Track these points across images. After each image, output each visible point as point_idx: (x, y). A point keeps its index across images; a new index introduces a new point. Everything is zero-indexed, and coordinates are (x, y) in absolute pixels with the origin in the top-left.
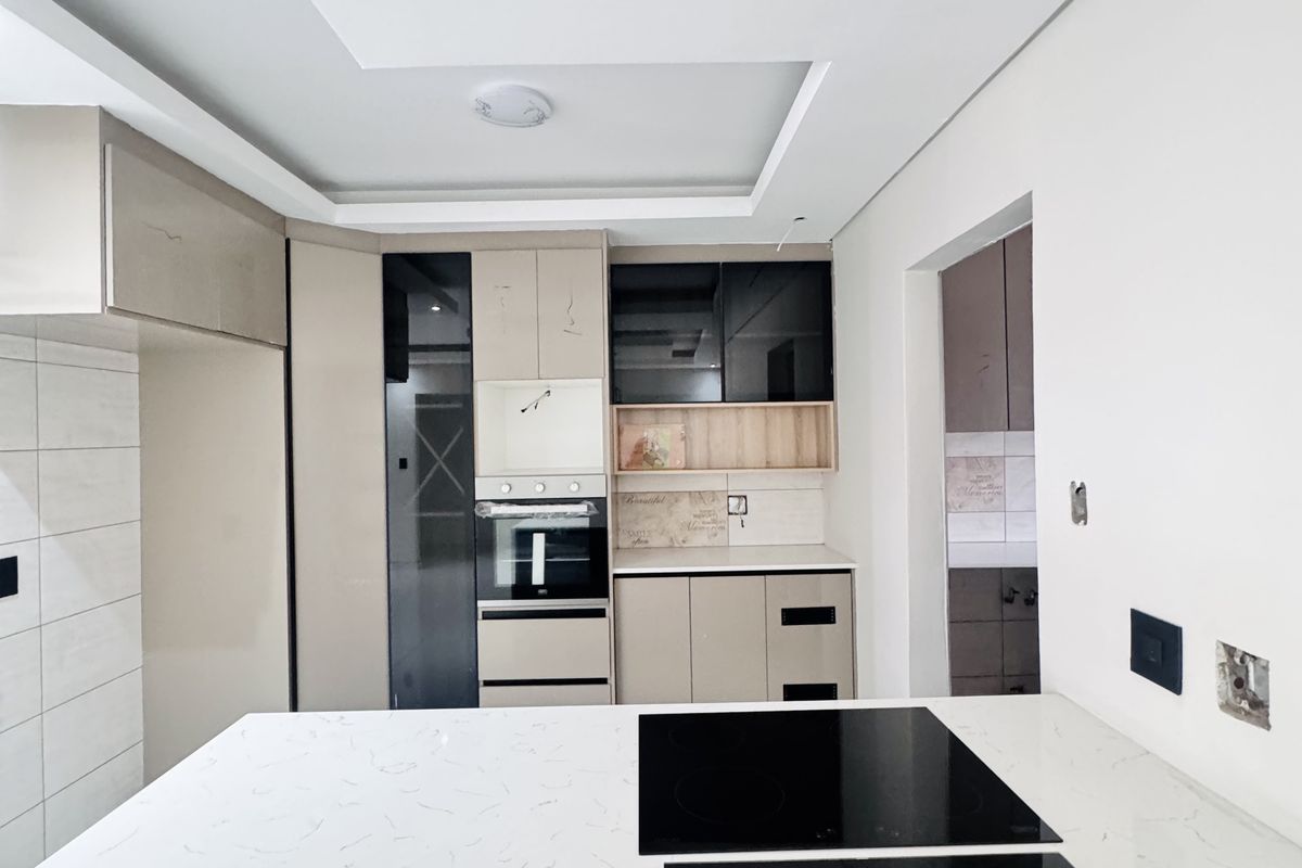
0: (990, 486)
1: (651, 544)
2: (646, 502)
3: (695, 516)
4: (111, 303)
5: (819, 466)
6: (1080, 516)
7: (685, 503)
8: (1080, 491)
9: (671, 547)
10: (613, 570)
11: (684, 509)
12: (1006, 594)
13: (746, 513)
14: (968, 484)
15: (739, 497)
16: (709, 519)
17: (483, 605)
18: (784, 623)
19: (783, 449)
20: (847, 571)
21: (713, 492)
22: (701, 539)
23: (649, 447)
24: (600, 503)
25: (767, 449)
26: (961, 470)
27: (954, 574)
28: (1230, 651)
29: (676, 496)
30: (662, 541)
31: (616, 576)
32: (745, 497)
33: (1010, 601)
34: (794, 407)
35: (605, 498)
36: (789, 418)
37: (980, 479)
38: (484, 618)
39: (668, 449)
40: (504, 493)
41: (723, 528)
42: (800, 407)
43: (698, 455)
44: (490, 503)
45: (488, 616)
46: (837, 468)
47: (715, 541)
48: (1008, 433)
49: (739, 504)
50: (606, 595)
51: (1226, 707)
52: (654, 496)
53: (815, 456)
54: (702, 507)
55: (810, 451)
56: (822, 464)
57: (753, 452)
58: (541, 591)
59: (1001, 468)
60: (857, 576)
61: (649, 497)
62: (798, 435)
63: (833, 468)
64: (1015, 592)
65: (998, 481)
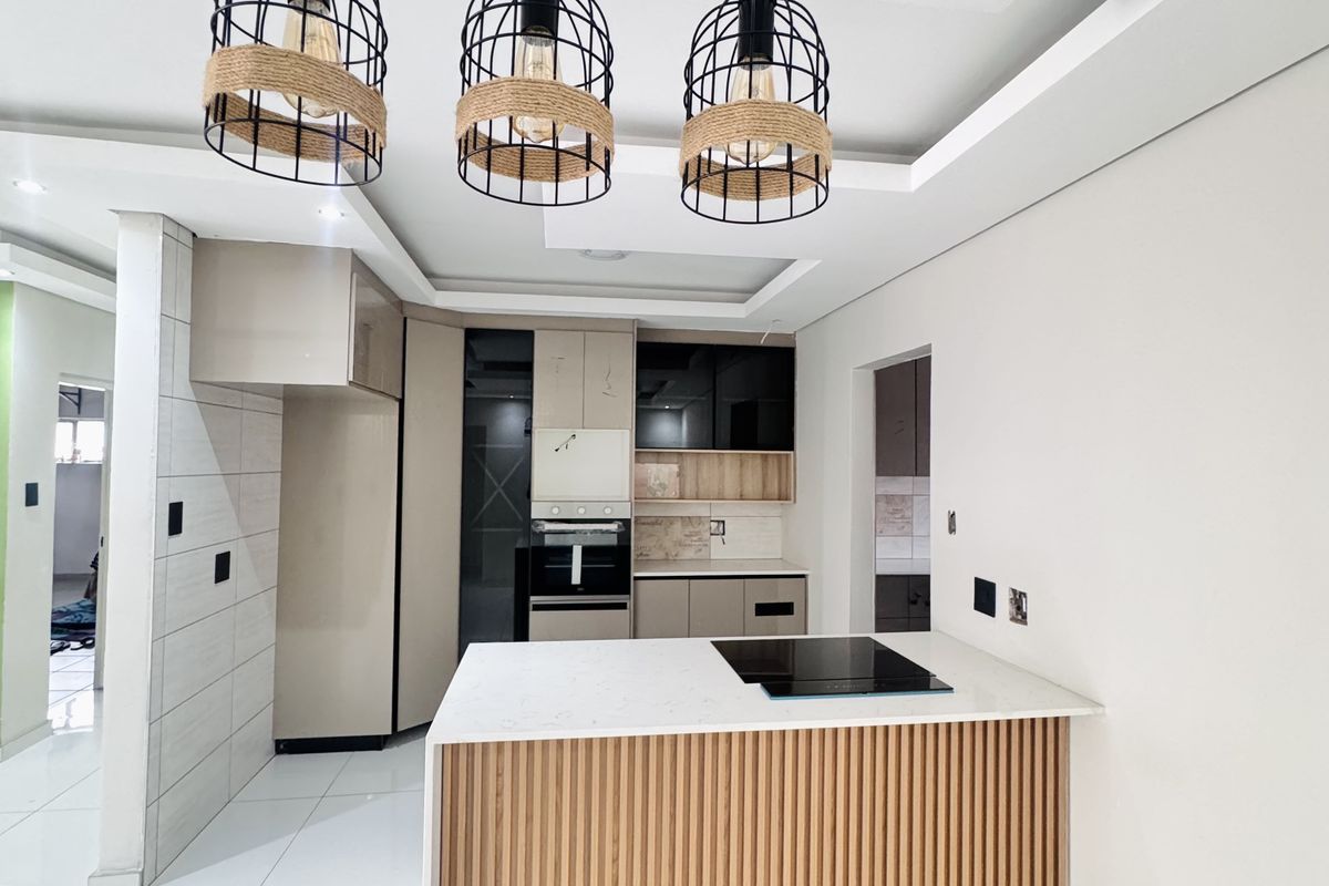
0: (903, 517)
1: (651, 557)
2: (648, 524)
3: (686, 536)
4: (351, 379)
5: (779, 499)
6: (952, 530)
7: (678, 526)
8: (952, 516)
9: (667, 560)
10: (635, 574)
11: (677, 530)
12: (912, 599)
13: (724, 534)
14: (886, 515)
15: (718, 521)
16: (695, 538)
17: (534, 599)
18: (757, 615)
19: (752, 484)
20: (803, 576)
21: (700, 517)
22: (689, 554)
23: (652, 481)
24: (626, 522)
25: (741, 486)
26: (882, 505)
27: (879, 578)
28: (1014, 591)
29: (671, 520)
30: (660, 555)
31: (636, 578)
32: (723, 522)
33: (915, 602)
34: (762, 455)
35: (630, 520)
36: (758, 461)
37: (896, 511)
38: (534, 609)
39: (667, 483)
40: (555, 514)
41: (706, 545)
42: (767, 455)
43: (689, 489)
44: (543, 522)
45: (538, 608)
46: (795, 501)
47: (699, 556)
48: (916, 478)
49: (718, 527)
50: (629, 593)
51: (1013, 619)
52: (653, 520)
53: (776, 492)
54: (691, 529)
55: (774, 488)
56: (783, 496)
57: (730, 487)
58: (580, 589)
59: (909, 504)
60: (810, 580)
61: (649, 520)
62: (765, 476)
63: (792, 502)
64: (919, 596)
65: (908, 514)
